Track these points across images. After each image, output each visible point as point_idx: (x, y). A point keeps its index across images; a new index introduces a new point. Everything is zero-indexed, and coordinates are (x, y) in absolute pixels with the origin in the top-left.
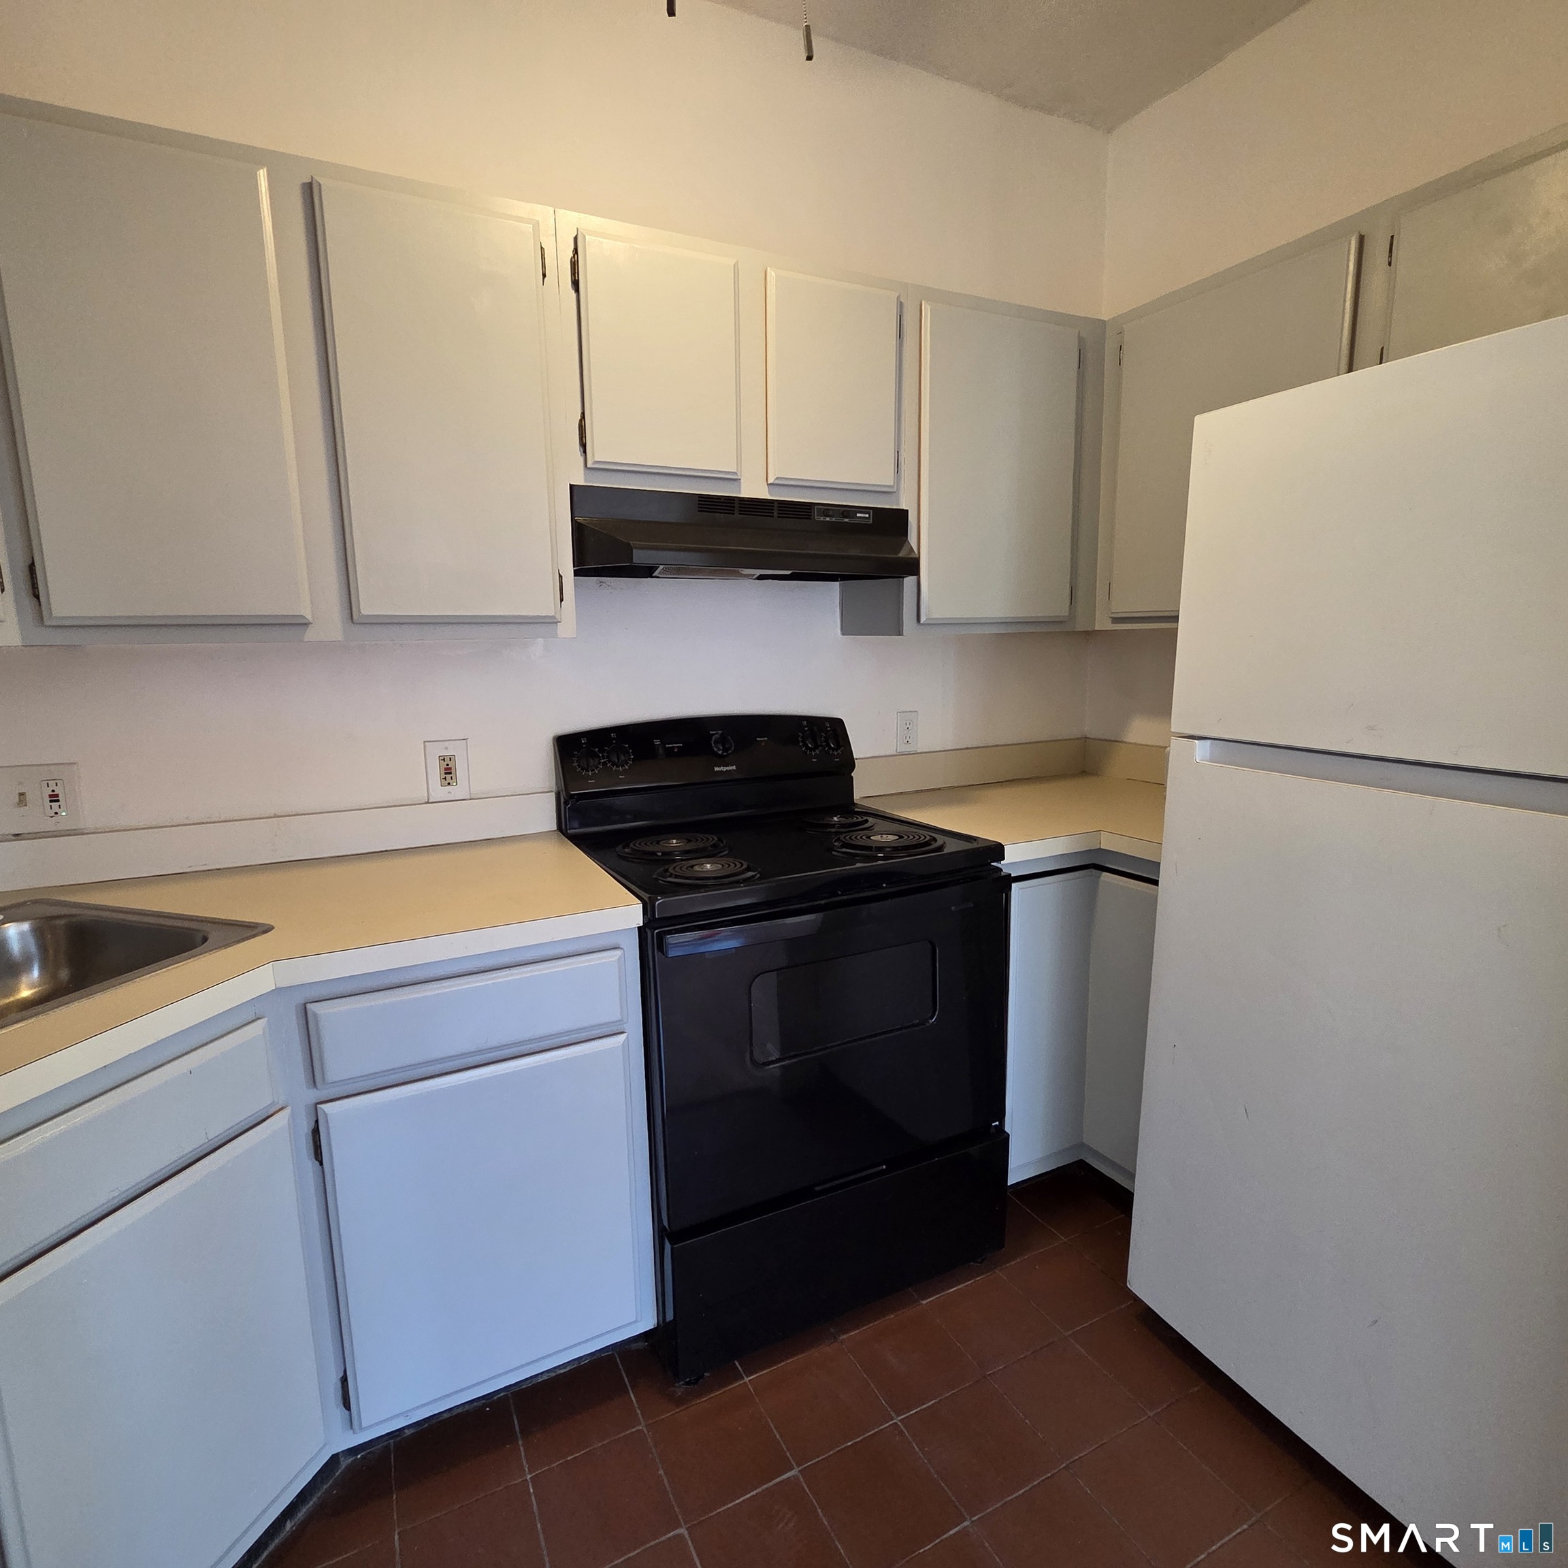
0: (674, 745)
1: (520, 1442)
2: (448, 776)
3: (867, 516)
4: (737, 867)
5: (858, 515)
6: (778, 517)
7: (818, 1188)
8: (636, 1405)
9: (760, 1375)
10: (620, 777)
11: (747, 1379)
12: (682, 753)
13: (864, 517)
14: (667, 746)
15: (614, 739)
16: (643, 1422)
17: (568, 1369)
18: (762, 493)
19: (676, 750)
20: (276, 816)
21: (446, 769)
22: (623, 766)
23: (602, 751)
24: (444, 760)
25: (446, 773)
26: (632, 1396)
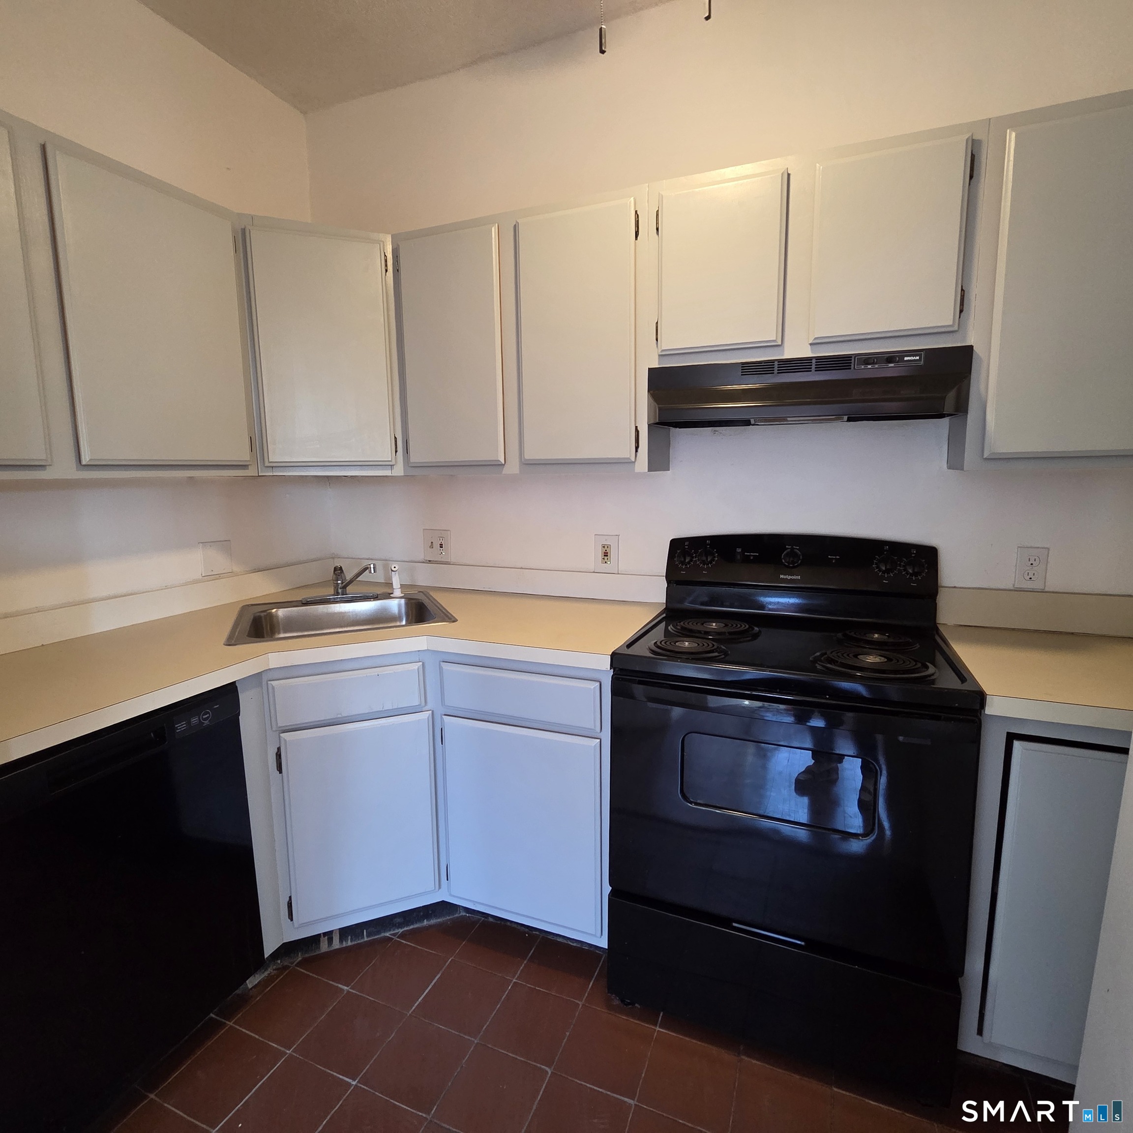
0: (751, 554)
1: (525, 962)
2: (606, 558)
3: (918, 358)
4: (709, 647)
5: (906, 359)
6: (816, 371)
7: (735, 925)
8: (588, 990)
9: (669, 1034)
10: (704, 572)
11: (658, 1029)
12: (757, 560)
13: (914, 360)
14: (746, 554)
15: (708, 544)
16: (583, 1001)
17: (575, 945)
18: (806, 352)
19: (752, 558)
20: (522, 568)
21: (605, 553)
22: (708, 564)
23: (695, 553)
24: (604, 547)
25: (605, 556)
26: (591, 983)
